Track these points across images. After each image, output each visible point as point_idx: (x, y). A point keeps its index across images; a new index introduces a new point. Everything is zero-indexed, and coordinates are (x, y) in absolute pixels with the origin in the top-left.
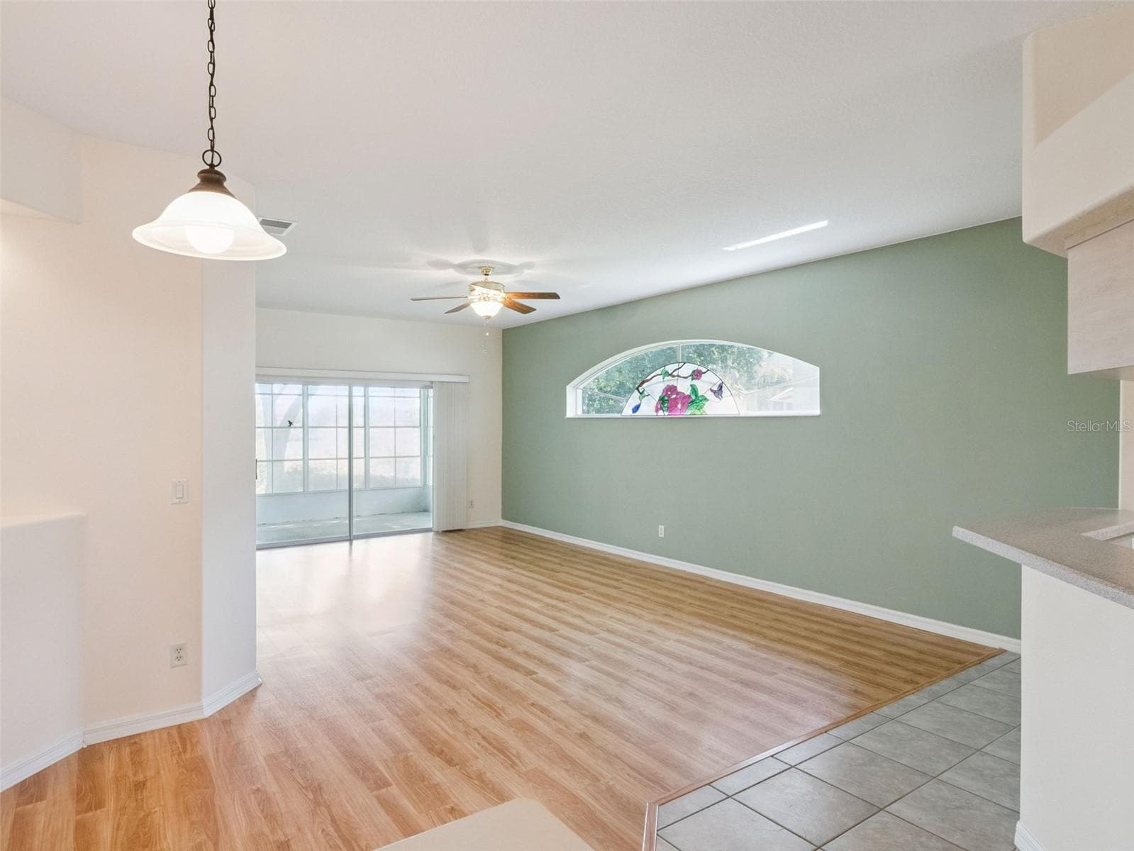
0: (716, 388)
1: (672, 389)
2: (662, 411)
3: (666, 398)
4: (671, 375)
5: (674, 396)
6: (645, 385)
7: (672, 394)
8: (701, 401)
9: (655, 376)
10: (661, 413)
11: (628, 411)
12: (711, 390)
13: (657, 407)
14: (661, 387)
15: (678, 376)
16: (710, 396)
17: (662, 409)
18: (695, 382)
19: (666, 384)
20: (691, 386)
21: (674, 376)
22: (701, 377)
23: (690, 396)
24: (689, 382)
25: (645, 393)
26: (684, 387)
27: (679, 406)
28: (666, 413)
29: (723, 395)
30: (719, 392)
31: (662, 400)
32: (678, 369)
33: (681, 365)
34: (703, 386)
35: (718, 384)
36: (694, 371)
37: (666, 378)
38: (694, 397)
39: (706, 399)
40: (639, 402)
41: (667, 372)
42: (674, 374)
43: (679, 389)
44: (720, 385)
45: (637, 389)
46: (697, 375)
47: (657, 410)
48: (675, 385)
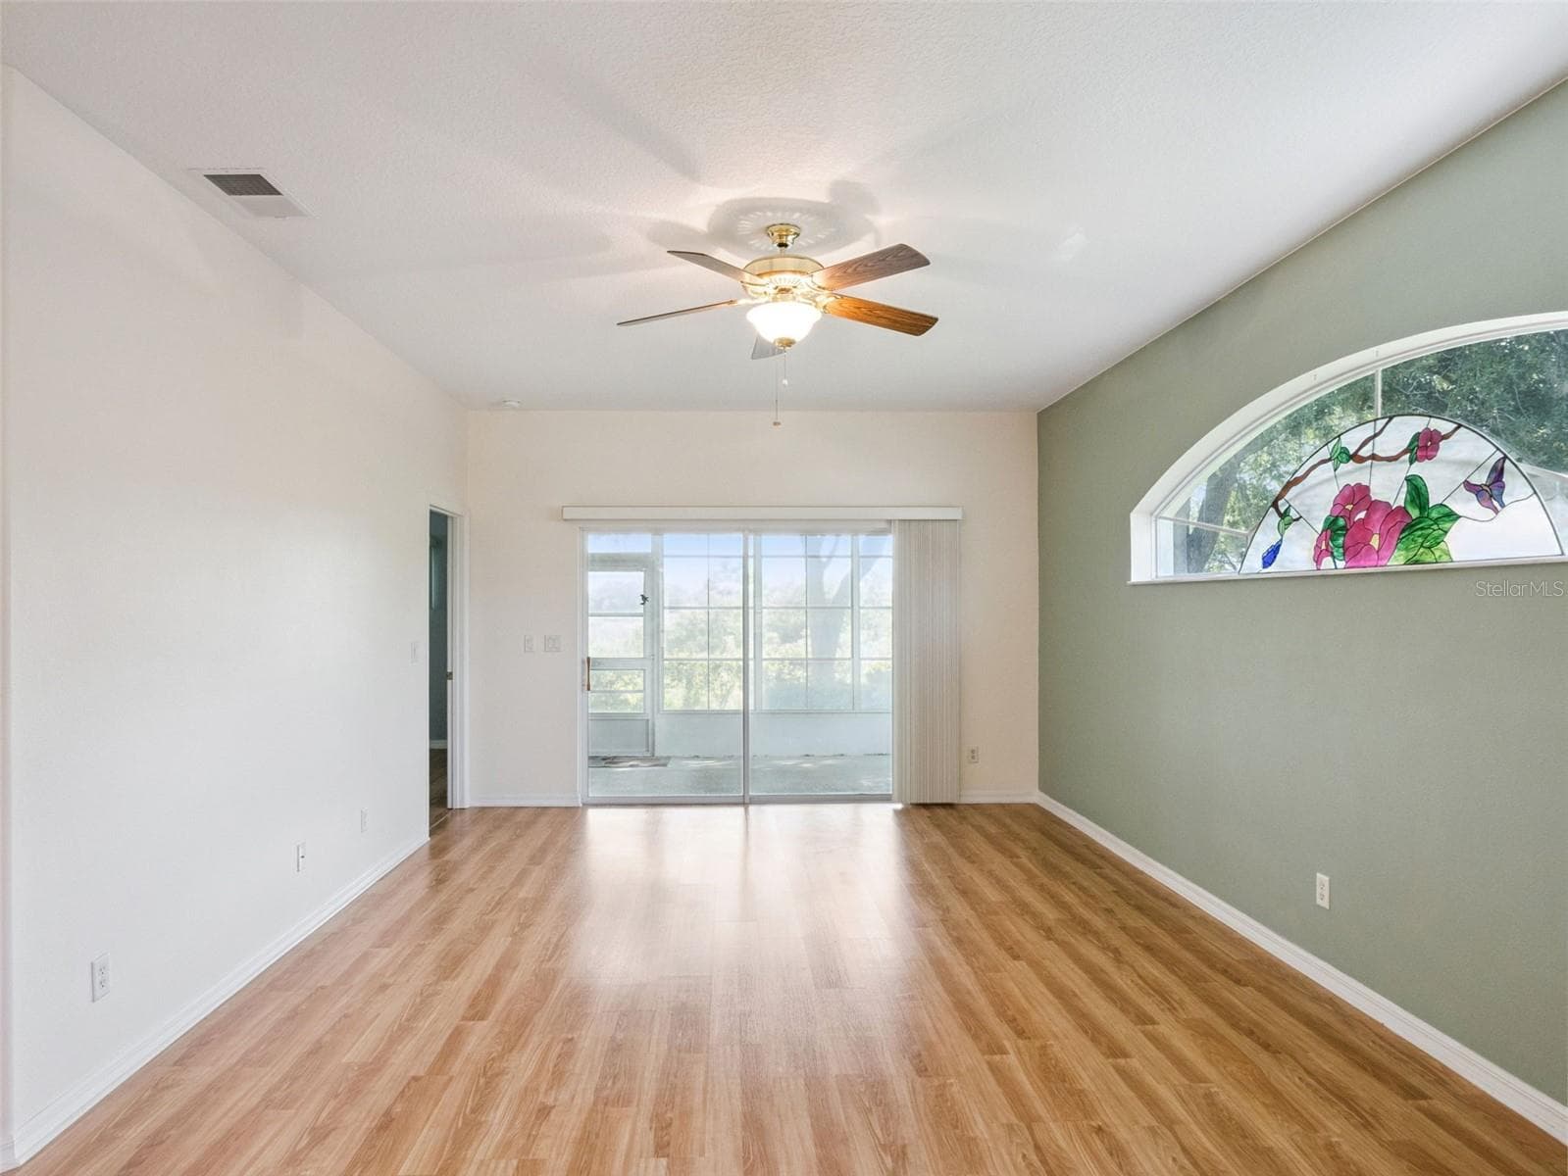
0: (1481, 478)
1: (1357, 495)
2: (1330, 559)
3: (1341, 522)
4: (1355, 457)
5: (1362, 515)
6: (1294, 491)
7: (1357, 509)
8: (1436, 521)
9: (1314, 467)
10: (1327, 563)
11: (1253, 564)
12: (1469, 486)
13: (1317, 546)
14: (1332, 492)
15: (1374, 457)
16: (1466, 505)
17: (1332, 554)
18: (1417, 469)
19: (1343, 482)
20: (1408, 479)
21: (1362, 460)
22: (1437, 449)
23: (1402, 511)
24: (1403, 469)
25: (1293, 514)
26: (1387, 486)
27: (1375, 542)
28: (1341, 564)
29: (1506, 499)
30: (1490, 491)
31: (1332, 529)
32: (1376, 435)
33: (1380, 424)
34: (1440, 478)
35: (1492, 462)
36: (1417, 437)
37: (1343, 467)
38: (1415, 513)
39: (1452, 516)
40: (1280, 538)
41: (1345, 451)
42: (1361, 453)
43: (1376, 494)
44: (1494, 469)
45: (1275, 504)
46: (1424, 446)
47: (1318, 560)
48: (1365, 483)
